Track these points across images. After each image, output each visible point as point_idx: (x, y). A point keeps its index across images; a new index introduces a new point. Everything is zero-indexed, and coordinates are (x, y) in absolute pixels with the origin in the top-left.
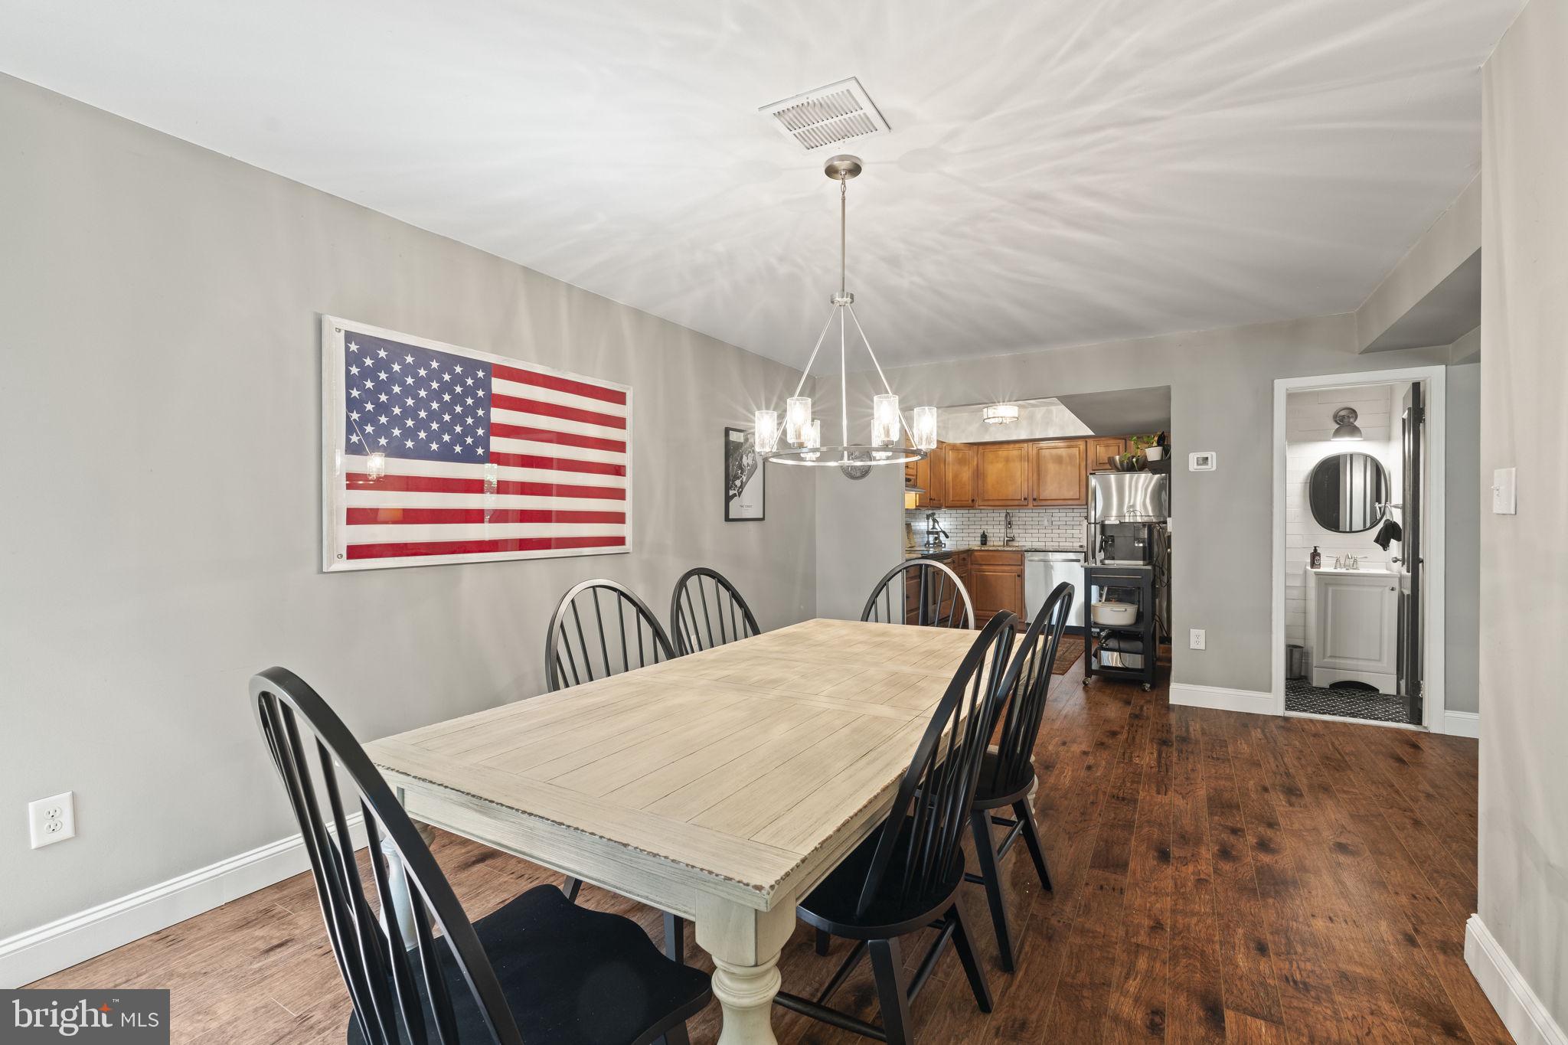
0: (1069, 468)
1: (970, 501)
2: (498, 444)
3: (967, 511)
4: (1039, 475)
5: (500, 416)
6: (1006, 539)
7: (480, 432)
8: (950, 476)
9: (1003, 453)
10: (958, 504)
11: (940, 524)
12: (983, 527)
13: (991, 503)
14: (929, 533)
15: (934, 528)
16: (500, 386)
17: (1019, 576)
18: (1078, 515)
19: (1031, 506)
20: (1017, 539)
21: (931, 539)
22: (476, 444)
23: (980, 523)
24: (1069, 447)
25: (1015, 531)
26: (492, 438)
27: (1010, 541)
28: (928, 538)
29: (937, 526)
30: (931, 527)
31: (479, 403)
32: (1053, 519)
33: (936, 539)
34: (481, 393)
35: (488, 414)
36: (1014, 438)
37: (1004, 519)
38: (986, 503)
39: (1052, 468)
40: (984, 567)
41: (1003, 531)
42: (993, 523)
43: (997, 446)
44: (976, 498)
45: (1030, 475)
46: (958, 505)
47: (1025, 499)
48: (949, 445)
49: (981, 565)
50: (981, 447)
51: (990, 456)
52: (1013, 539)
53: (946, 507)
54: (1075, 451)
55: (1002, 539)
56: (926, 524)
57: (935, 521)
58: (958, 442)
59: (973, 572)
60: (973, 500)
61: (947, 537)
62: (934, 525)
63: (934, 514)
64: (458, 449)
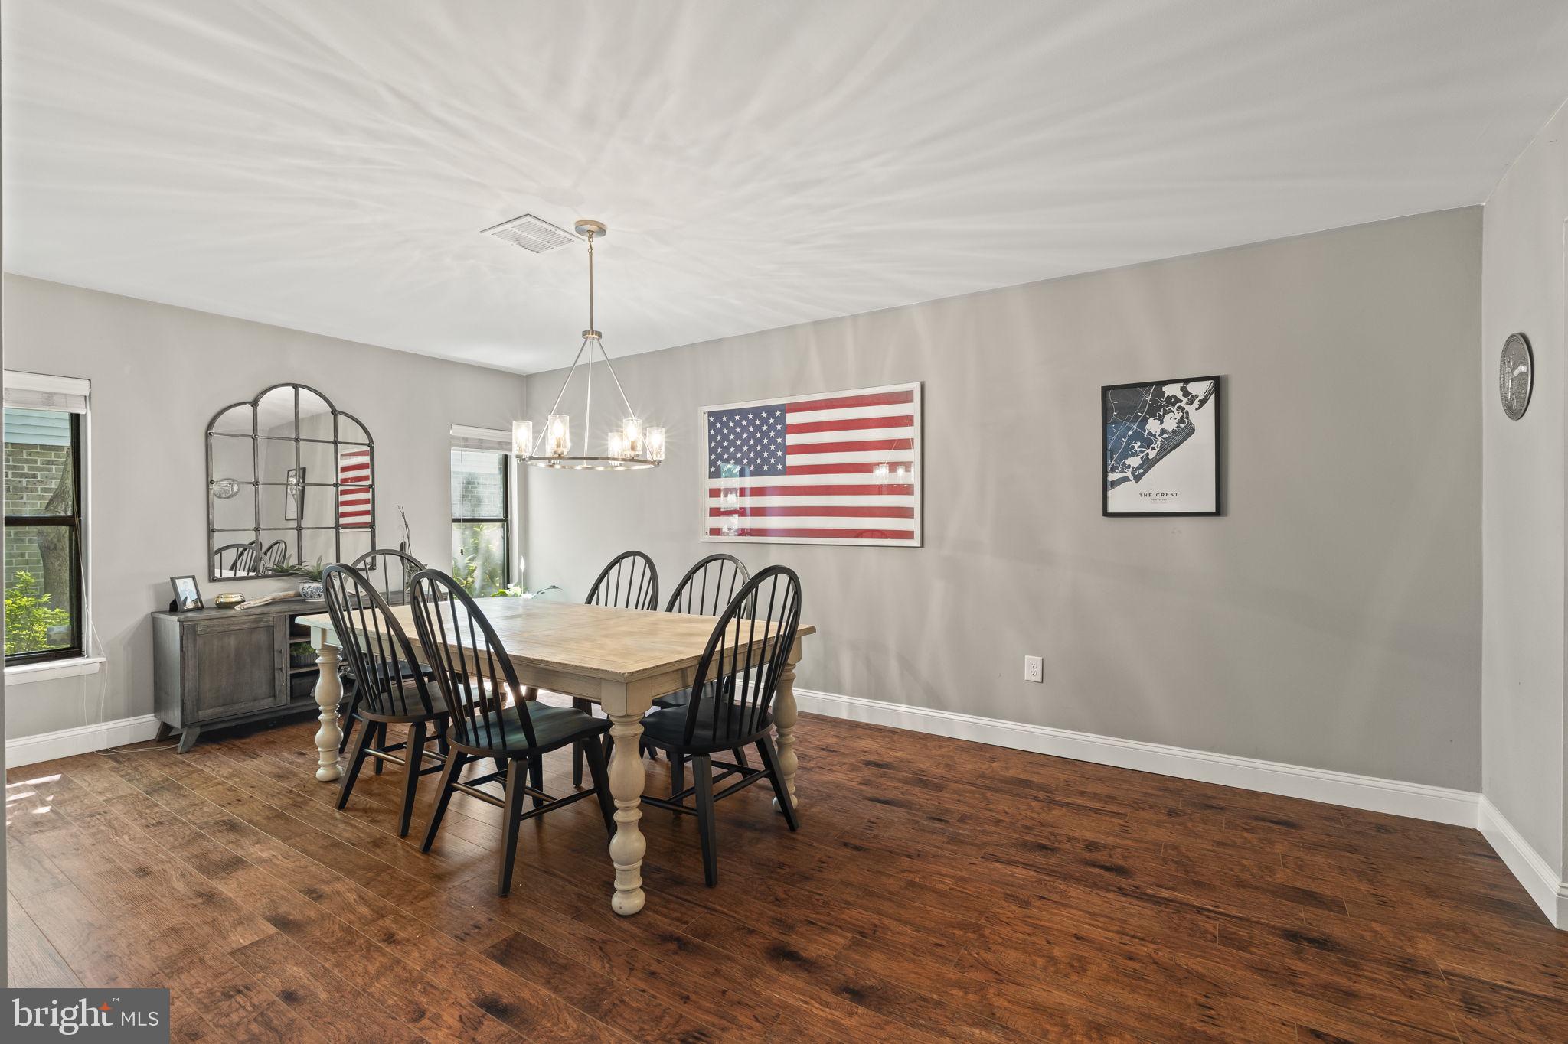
2: (793, 460)
5: (792, 439)
7: (780, 453)
16: (792, 419)
22: (777, 463)
26: (787, 456)
31: (778, 433)
34: (779, 427)
35: (784, 440)
64: (766, 467)
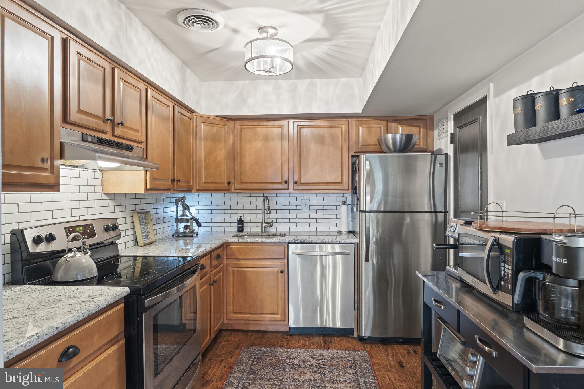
0: (331, 149)
1: (226, 184)
3: (222, 195)
4: (300, 156)
6: (264, 225)
8: (202, 154)
9: (262, 130)
10: (212, 186)
11: (191, 209)
12: (239, 212)
13: (249, 186)
14: (178, 221)
15: (183, 215)
17: (282, 272)
18: (335, 199)
19: (291, 190)
20: (275, 225)
21: (182, 226)
23: (236, 207)
24: (331, 126)
25: (273, 217)
27: (268, 227)
28: (177, 226)
29: (187, 213)
30: (180, 213)
32: (311, 203)
33: (186, 227)
36: (275, 112)
37: (261, 203)
38: (244, 186)
39: (313, 148)
40: (242, 262)
41: (260, 216)
42: (250, 207)
43: (255, 123)
44: (232, 181)
45: (291, 156)
46: (212, 188)
47: (286, 182)
48: (201, 116)
49: (238, 259)
50: (238, 123)
51: (248, 133)
52: (270, 225)
53: (198, 190)
54: (337, 131)
55: (259, 225)
56: (174, 209)
57: (186, 207)
58: (212, 114)
59: (230, 269)
60: (229, 183)
61: (199, 225)
62: (183, 212)
63: (183, 198)
